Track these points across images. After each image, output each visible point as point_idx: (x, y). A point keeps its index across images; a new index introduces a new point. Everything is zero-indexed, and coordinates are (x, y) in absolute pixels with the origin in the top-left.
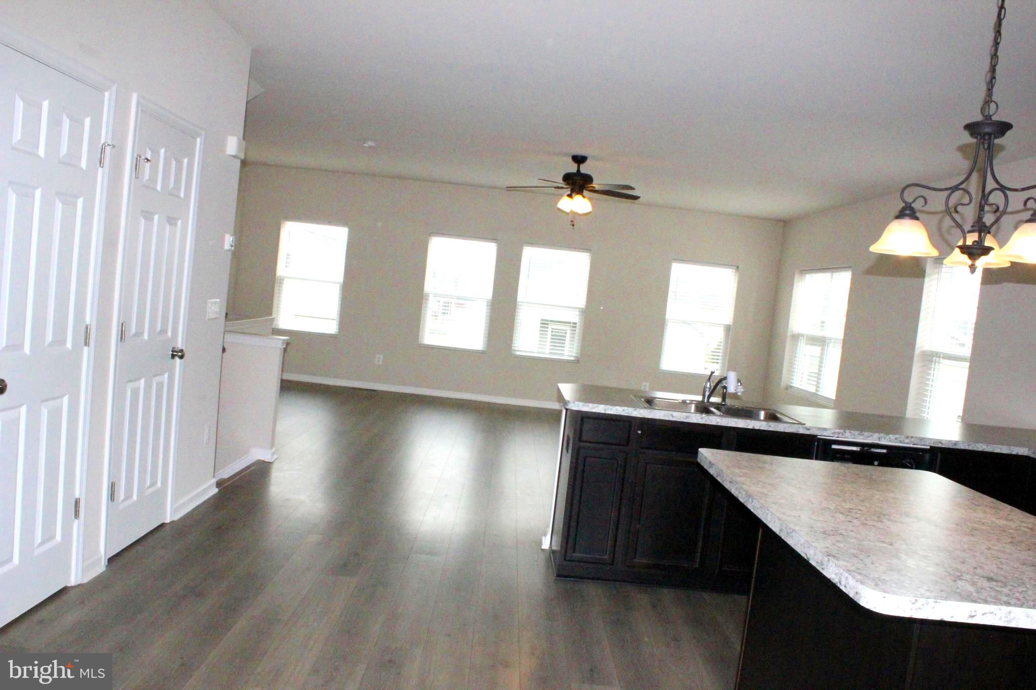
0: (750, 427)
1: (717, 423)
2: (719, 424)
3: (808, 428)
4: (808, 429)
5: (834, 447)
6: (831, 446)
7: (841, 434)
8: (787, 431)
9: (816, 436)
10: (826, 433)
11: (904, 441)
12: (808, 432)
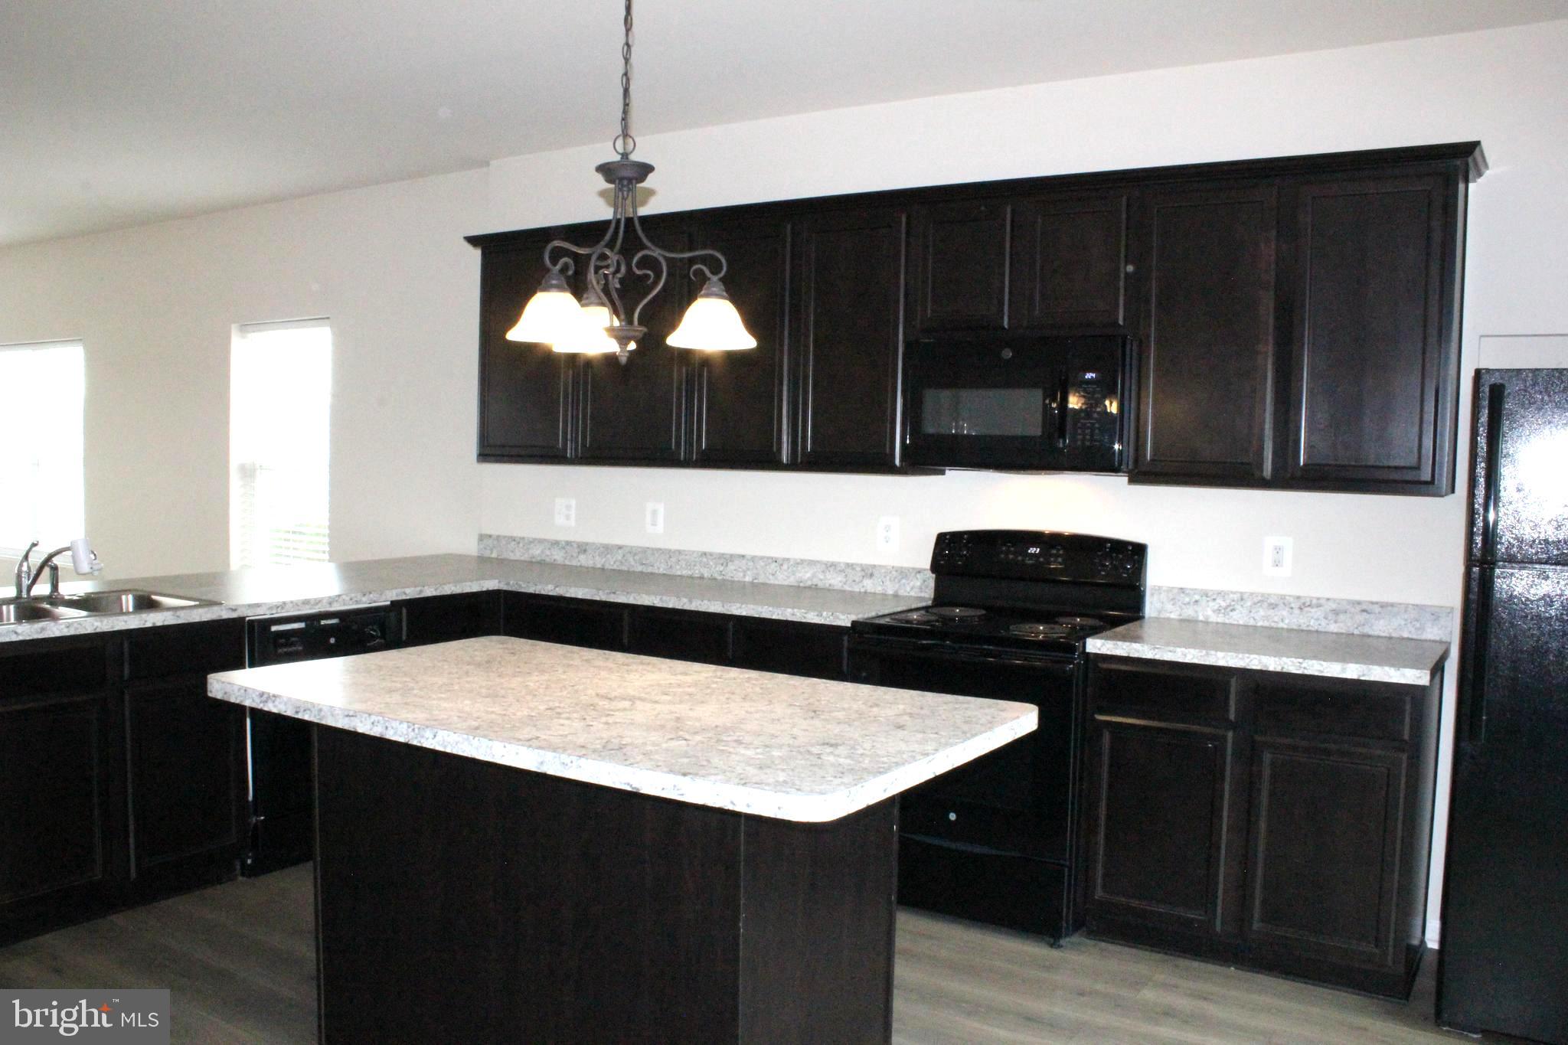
0: (149, 625)
1: (95, 629)
2: (98, 630)
3: (233, 608)
4: (234, 610)
5: (274, 628)
6: (270, 629)
7: (280, 608)
8: (204, 619)
9: (244, 618)
10: (260, 611)
11: (361, 600)
12: (234, 615)
